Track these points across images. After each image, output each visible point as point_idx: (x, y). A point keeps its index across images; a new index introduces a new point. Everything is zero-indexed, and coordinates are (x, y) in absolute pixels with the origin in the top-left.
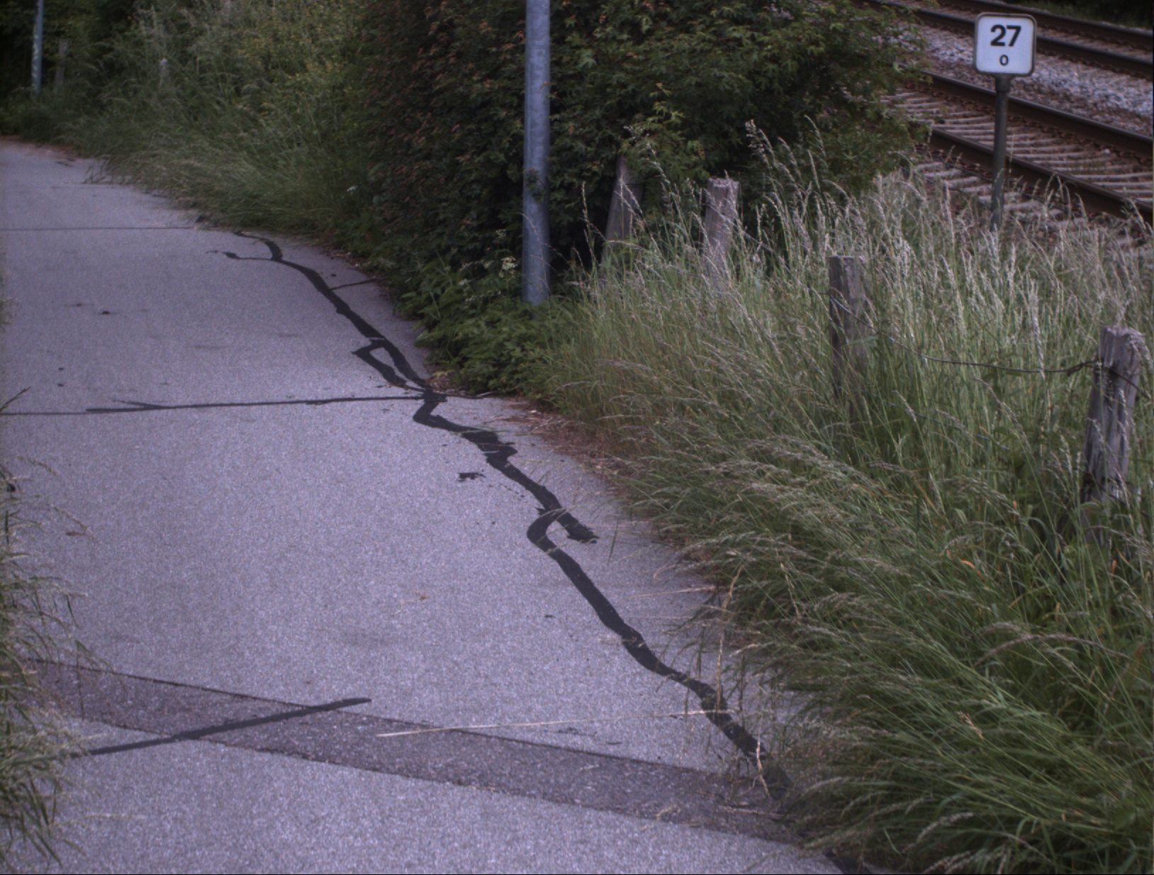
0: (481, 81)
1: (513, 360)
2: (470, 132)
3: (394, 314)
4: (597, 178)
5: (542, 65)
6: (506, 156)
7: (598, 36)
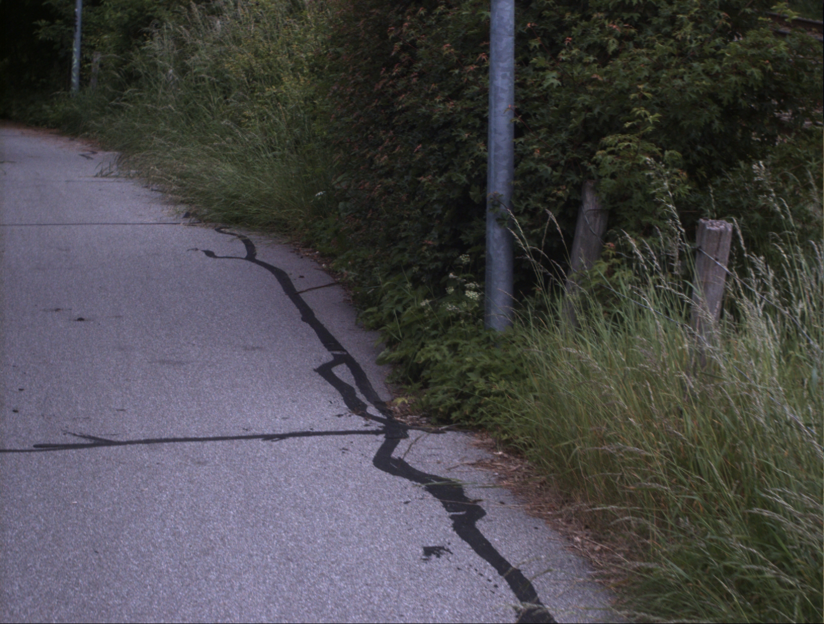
0: (443, 102)
1: (477, 393)
2: (432, 152)
3: (356, 324)
4: (562, 203)
5: (506, 88)
6: (469, 177)
7: (564, 58)
